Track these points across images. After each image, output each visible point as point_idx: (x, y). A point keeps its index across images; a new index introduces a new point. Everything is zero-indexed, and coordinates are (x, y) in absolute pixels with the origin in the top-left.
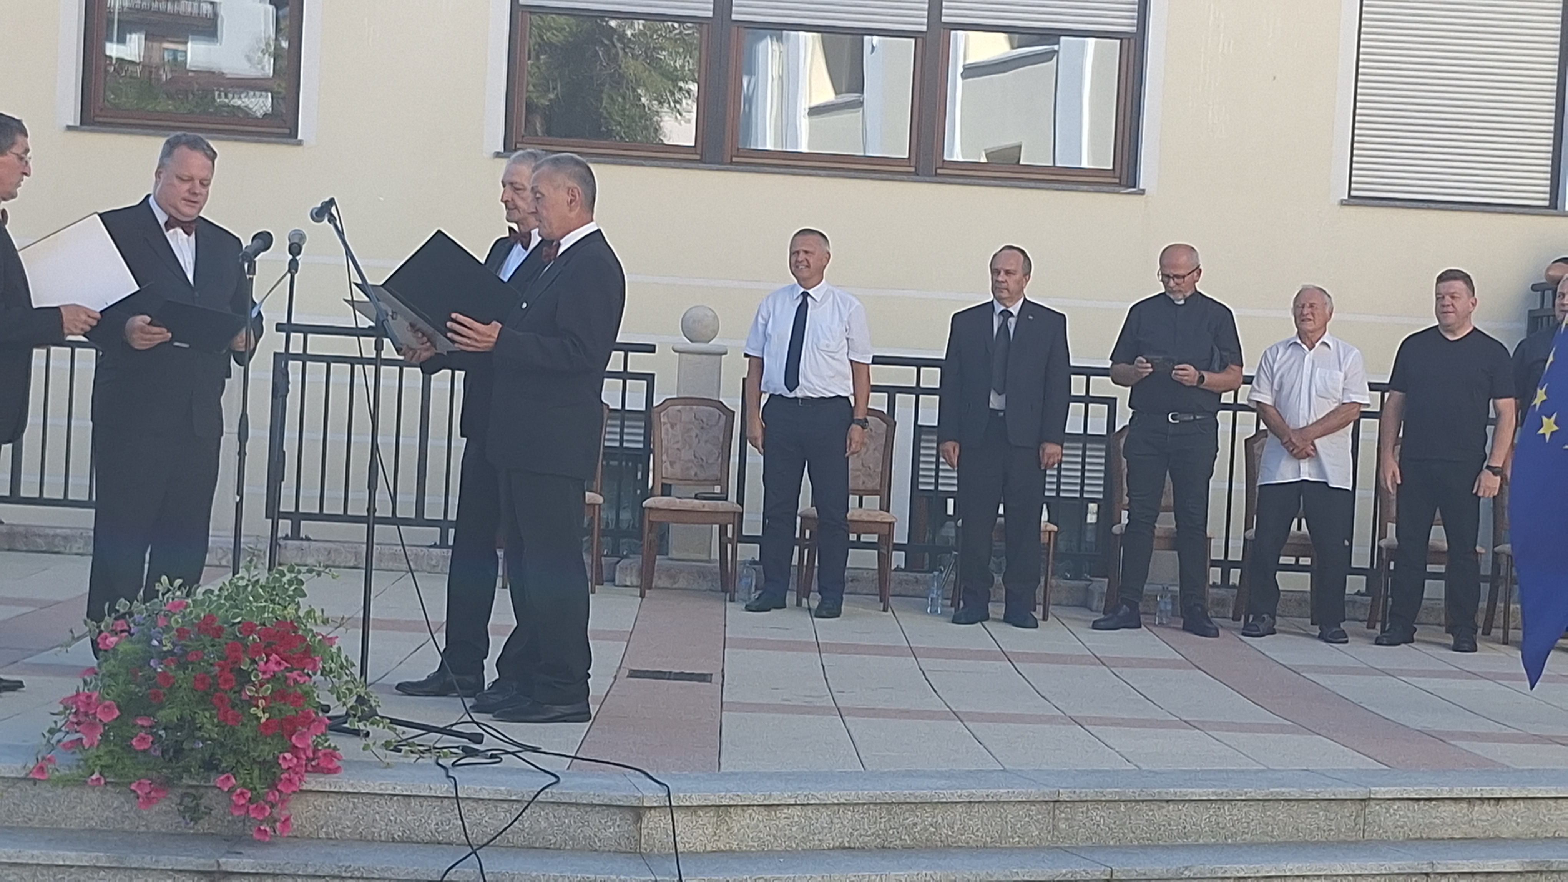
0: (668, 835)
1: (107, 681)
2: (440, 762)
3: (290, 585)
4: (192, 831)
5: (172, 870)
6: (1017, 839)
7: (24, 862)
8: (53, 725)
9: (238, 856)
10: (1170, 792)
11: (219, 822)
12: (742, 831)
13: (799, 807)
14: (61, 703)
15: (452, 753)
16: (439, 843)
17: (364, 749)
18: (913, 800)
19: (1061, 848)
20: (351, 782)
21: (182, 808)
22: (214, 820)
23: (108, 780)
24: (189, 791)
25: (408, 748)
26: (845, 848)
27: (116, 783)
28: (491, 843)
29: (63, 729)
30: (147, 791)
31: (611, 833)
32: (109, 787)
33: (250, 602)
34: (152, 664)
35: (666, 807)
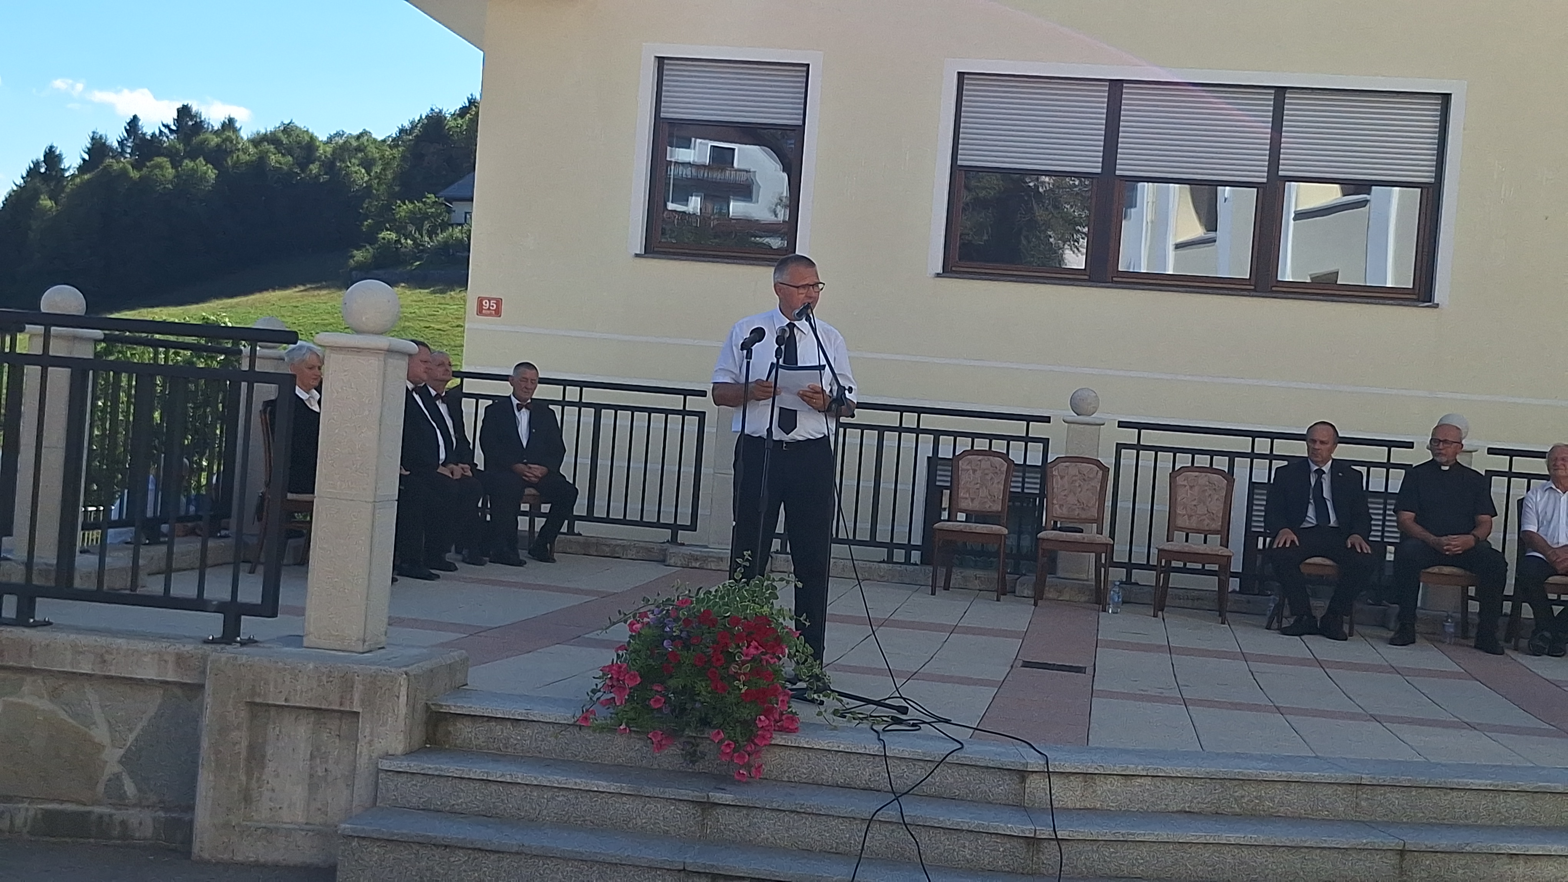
0: (1046, 794)
1: (633, 654)
2: (874, 727)
3: (767, 591)
4: (690, 770)
5: (674, 799)
6: (1326, 813)
7: (570, 787)
8: (595, 687)
9: (723, 791)
10: (1453, 782)
11: (710, 765)
12: (1105, 794)
13: (1150, 778)
14: (601, 670)
15: (883, 720)
16: (871, 790)
17: (817, 715)
18: (1241, 778)
19: (1363, 822)
20: (807, 739)
21: (684, 752)
22: (707, 763)
23: (632, 729)
24: (689, 740)
25: (850, 715)
26: (1186, 812)
27: (638, 731)
28: (911, 792)
29: (602, 690)
30: (659, 739)
31: (1002, 790)
32: (633, 735)
33: (737, 601)
34: (665, 644)
35: (1045, 772)
